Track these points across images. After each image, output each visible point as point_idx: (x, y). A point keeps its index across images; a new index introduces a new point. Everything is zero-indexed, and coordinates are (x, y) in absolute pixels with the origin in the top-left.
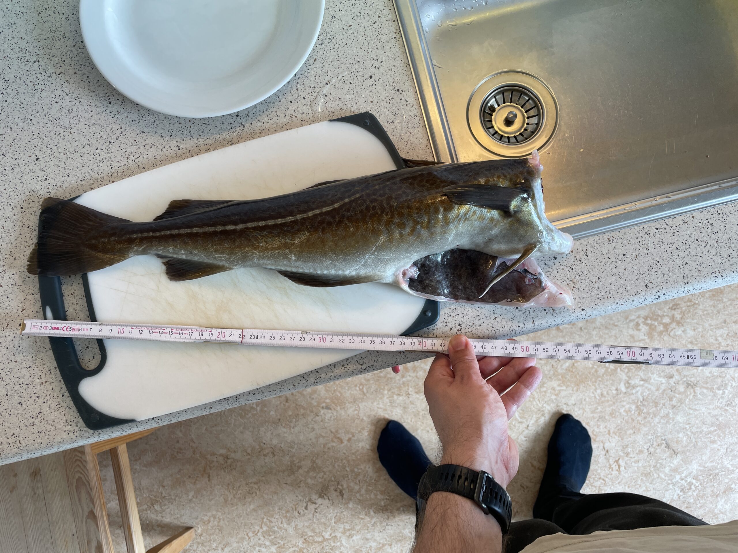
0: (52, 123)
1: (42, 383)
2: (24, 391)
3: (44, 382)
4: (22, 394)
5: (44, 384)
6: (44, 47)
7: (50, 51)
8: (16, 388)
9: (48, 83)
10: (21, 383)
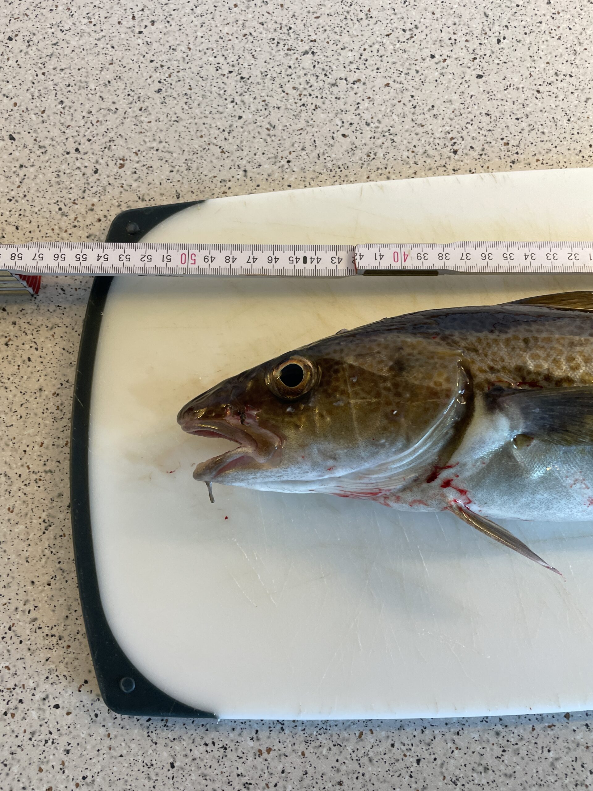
0: (333, 174)
1: (260, 753)
2: (215, 764)
3: (264, 750)
4: (209, 771)
5: (265, 755)
6: (327, 27)
7: (338, 37)
8: (196, 753)
9: (329, 97)
10: (209, 742)
